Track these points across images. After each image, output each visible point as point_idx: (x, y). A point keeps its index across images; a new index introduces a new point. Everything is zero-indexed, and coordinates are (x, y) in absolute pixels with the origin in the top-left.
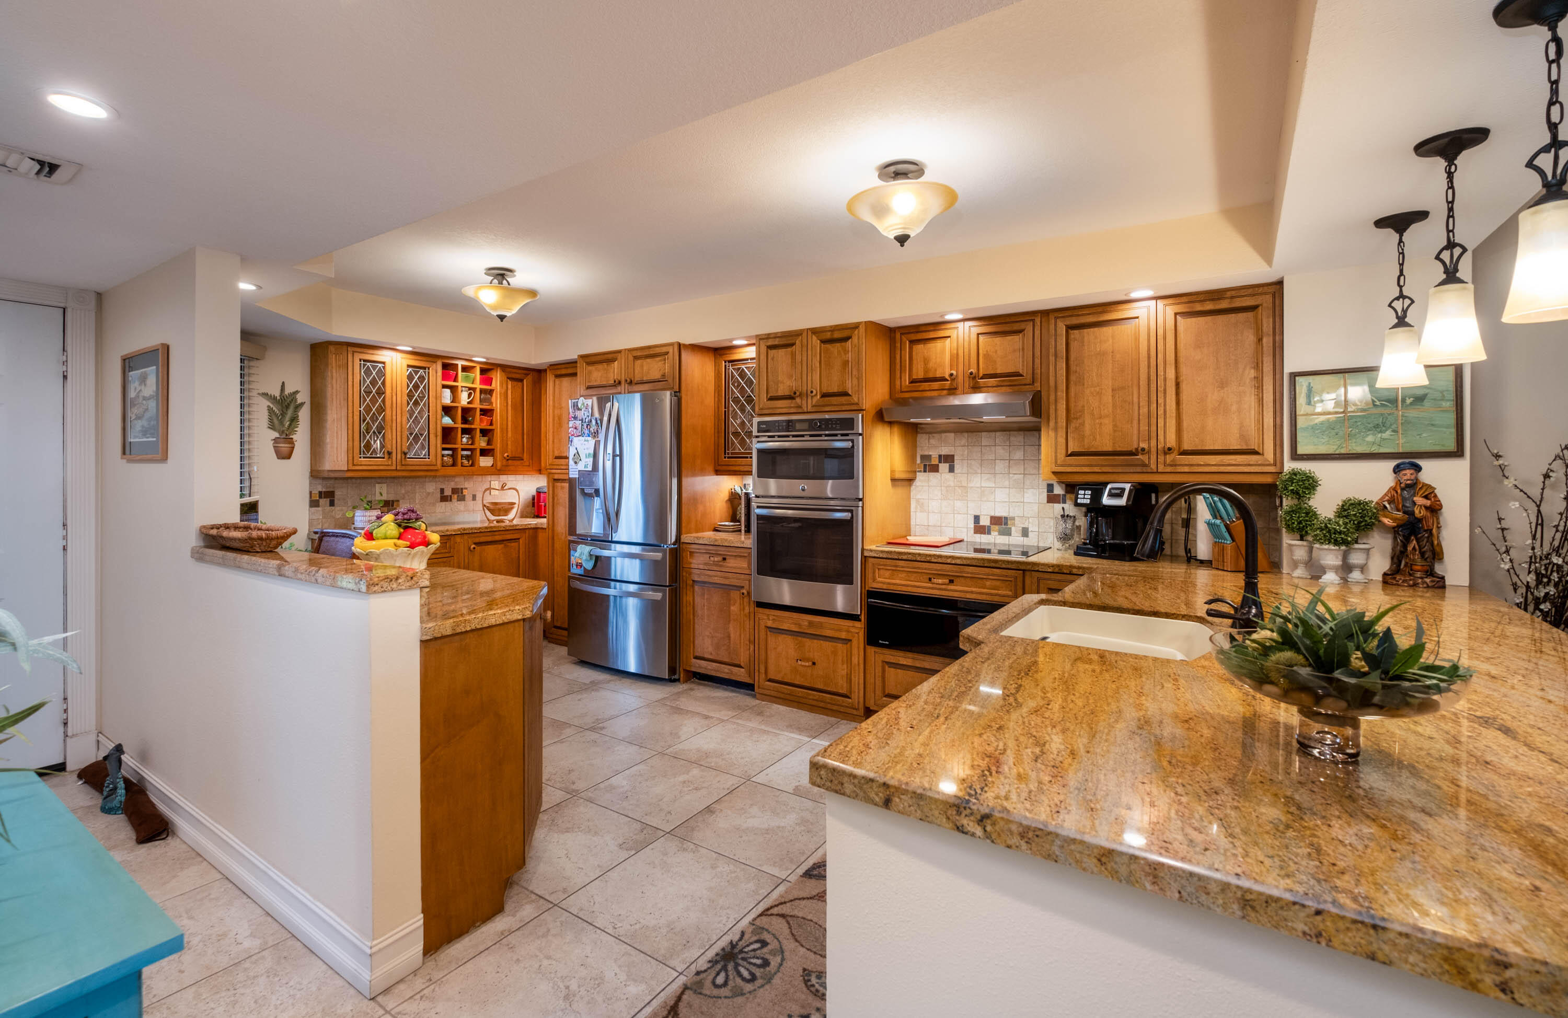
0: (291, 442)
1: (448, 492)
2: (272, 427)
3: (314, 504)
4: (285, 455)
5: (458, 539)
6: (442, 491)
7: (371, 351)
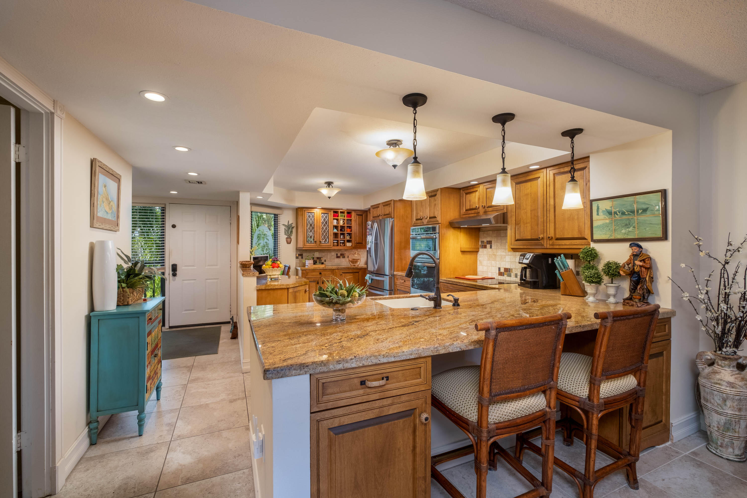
0: (291, 239)
1: (339, 255)
2: (285, 234)
3: (297, 258)
4: (289, 243)
5: (337, 271)
6: (337, 254)
7: (310, 210)
